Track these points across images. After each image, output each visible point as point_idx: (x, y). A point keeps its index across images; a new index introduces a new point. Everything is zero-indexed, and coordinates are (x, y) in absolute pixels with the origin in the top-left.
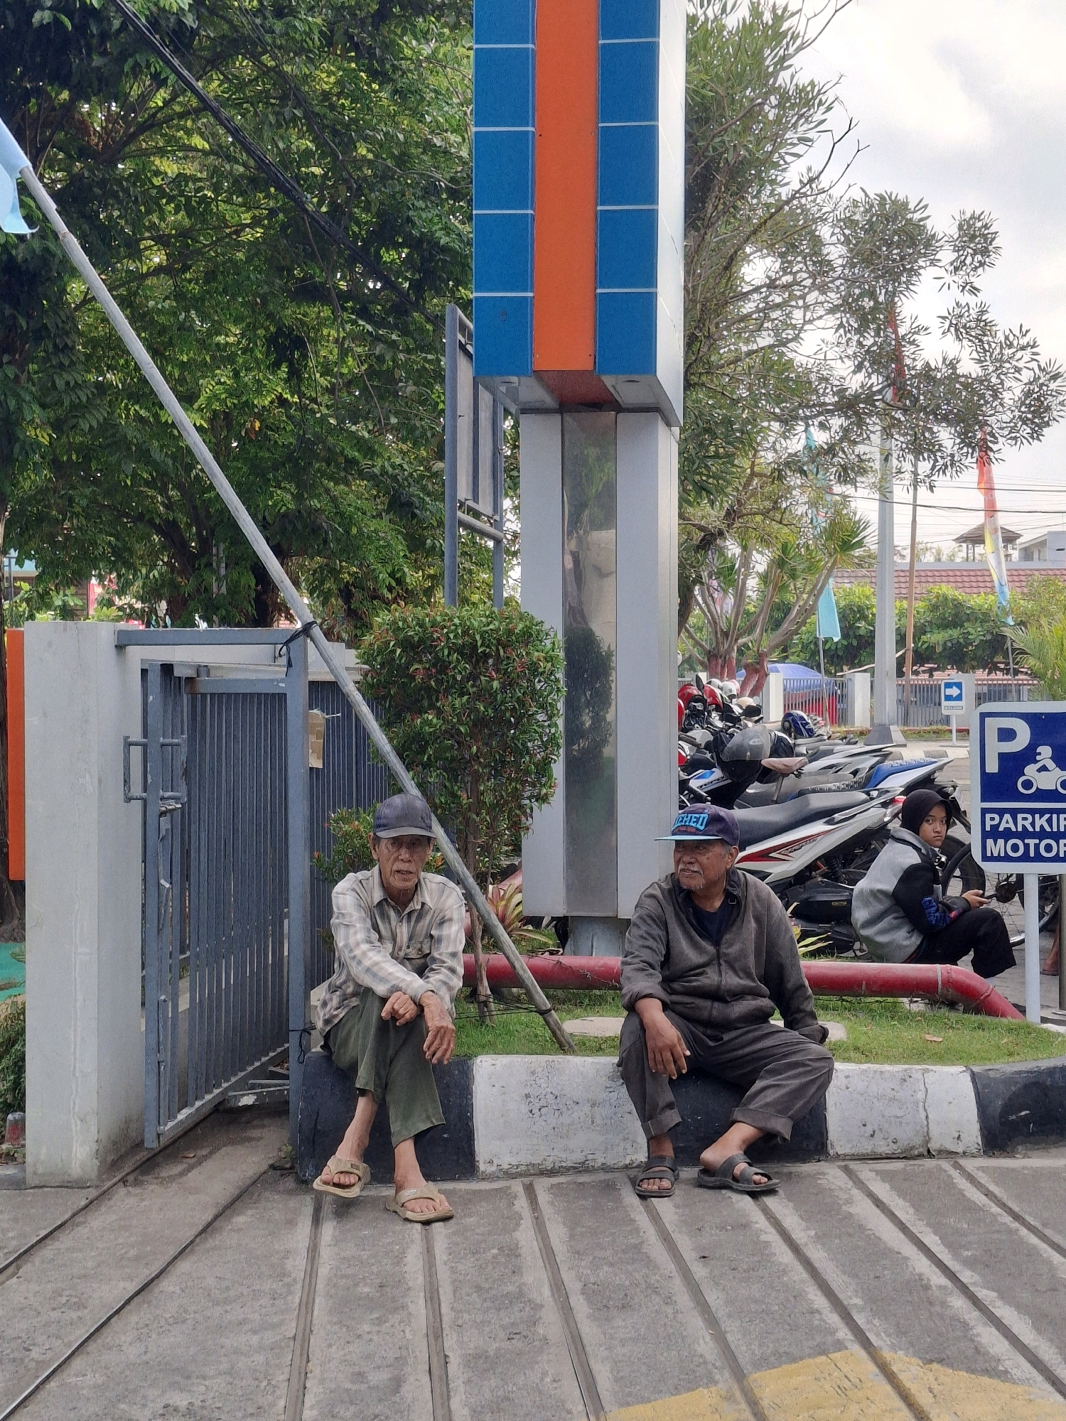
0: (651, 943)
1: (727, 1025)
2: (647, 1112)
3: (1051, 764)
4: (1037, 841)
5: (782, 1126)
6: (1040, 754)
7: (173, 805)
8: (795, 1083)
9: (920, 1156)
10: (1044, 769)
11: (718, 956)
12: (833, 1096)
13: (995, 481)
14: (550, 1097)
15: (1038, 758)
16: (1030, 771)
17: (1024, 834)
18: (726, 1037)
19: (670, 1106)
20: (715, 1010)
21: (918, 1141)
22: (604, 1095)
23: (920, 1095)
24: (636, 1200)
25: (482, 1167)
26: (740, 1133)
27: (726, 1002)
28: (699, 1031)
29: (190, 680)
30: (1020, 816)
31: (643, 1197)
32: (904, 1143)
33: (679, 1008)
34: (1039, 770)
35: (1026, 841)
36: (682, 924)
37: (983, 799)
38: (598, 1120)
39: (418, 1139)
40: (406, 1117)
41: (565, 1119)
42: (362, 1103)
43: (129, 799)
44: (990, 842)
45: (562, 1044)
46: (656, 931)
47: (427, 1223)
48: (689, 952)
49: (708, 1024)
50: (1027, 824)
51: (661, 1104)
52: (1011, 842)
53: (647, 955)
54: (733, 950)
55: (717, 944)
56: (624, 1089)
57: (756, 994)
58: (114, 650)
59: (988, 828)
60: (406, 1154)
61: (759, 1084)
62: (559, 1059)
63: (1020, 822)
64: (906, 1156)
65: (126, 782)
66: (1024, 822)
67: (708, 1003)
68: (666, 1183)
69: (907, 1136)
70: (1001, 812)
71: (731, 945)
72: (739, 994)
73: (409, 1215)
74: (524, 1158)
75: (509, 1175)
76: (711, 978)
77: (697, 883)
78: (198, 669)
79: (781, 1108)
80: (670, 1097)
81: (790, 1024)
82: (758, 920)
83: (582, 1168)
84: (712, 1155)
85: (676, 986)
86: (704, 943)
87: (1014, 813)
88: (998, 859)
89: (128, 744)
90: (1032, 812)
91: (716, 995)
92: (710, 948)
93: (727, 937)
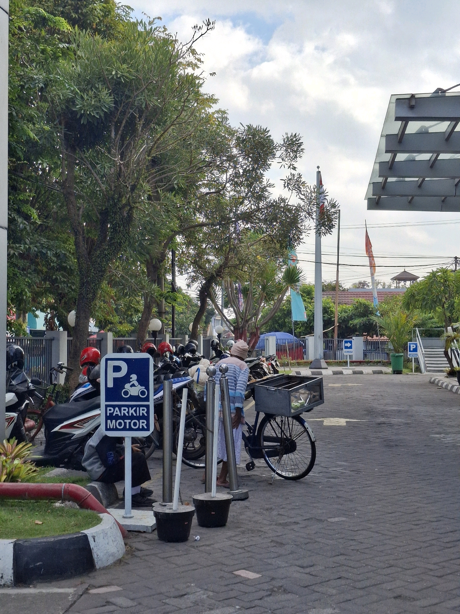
3: (136, 383)
4: (130, 421)
6: (131, 378)
10: (133, 385)
13: (373, 253)
15: (131, 380)
16: (127, 386)
17: (124, 417)
30: (123, 408)
34: (131, 386)
35: (125, 421)
37: (106, 401)
44: (109, 421)
50: (125, 412)
52: (119, 421)
59: (108, 415)
63: (123, 412)
66: (125, 411)
70: (114, 407)
87: (120, 407)
88: (113, 430)
90: (128, 406)
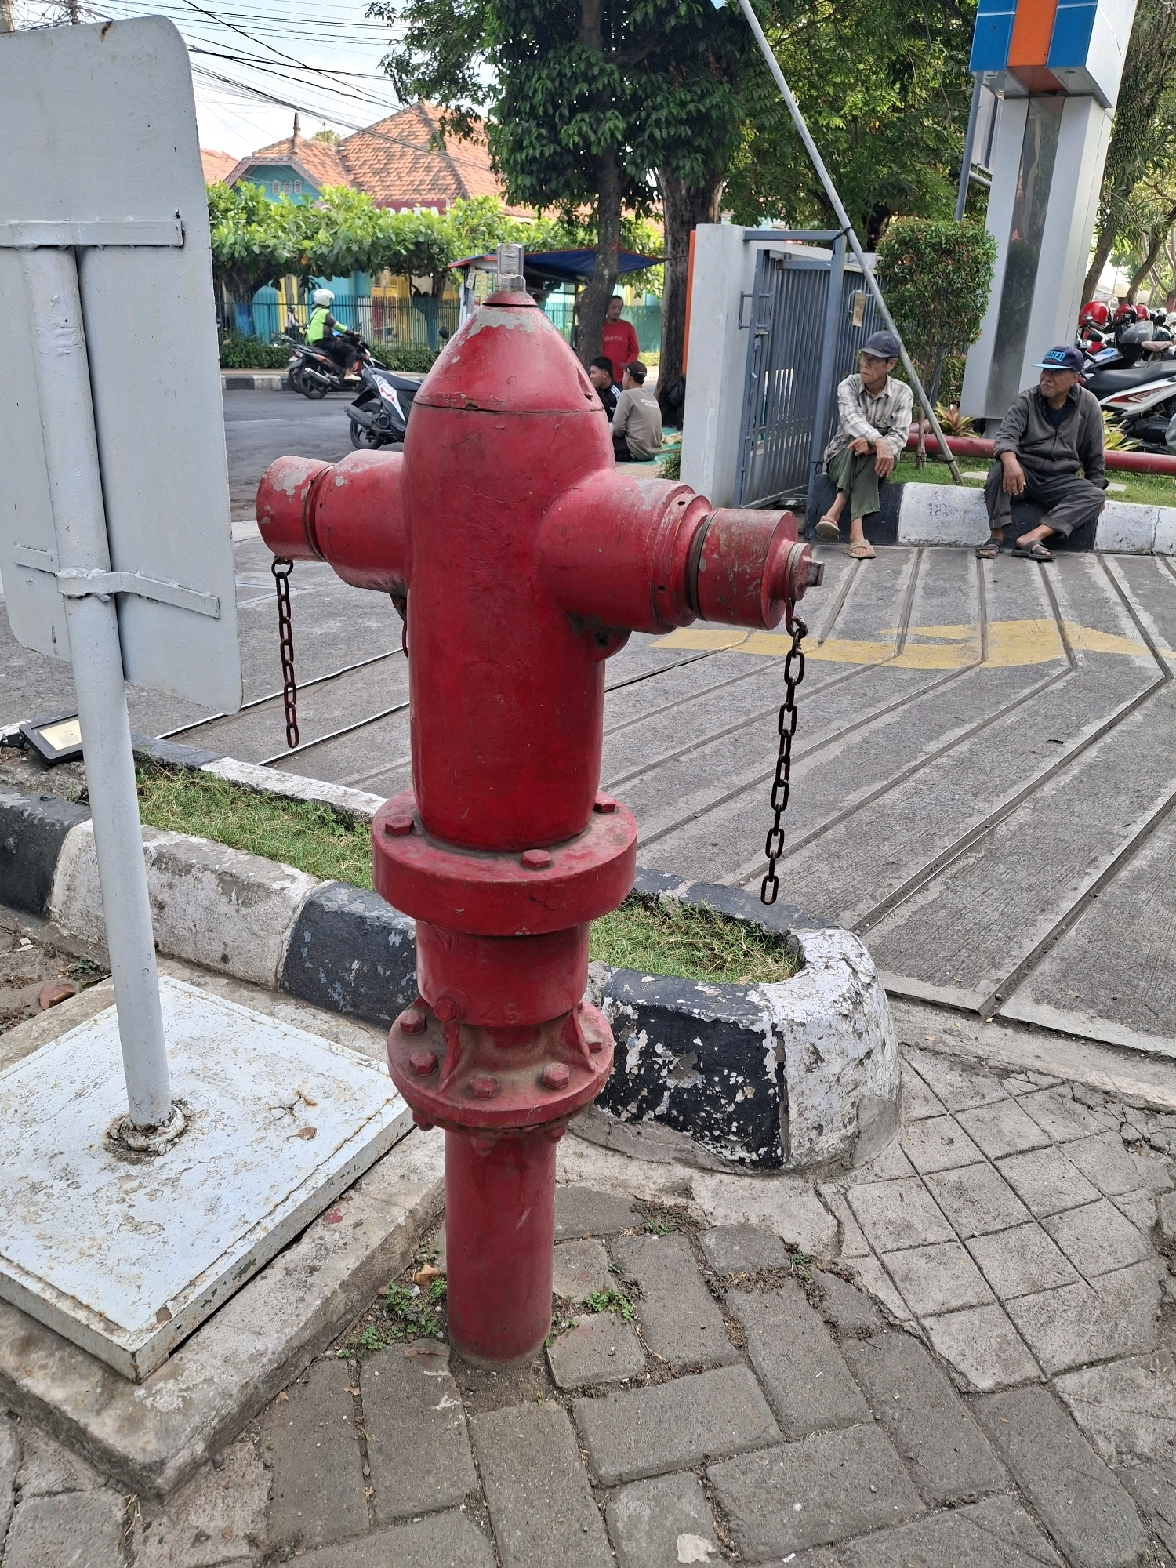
0: (1016, 425)
1: (1051, 473)
2: (993, 514)
5: (1067, 529)
7: (762, 332)
8: (1080, 507)
9: (1146, 554)
11: (1056, 434)
12: (1103, 518)
14: (943, 507)
18: (1048, 480)
19: (1007, 514)
20: (1047, 464)
21: (1147, 546)
22: (973, 507)
23: (1154, 522)
24: (975, 559)
25: (900, 539)
26: (1043, 530)
27: (1053, 460)
28: (1034, 475)
29: (780, 261)
31: (979, 558)
32: (1138, 547)
33: (1026, 462)
36: (1037, 416)
38: (967, 521)
39: (865, 518)
40: (860, 507)
41: (949, 518)
42: (839, 496)
43: (741, 328)
45: (956, 481)
46: (1021, 418)
47: (861, 559)
48: (1038, 431)
49: (1041, 472)
51: (1002, 511)
53: (1012, 431)
54: (1064, 433)
55: (1056, 427)
56: (985, 505)
57: (1070, 456)
58: (742, 242)
60: (858, 525)
61: (1059, 506)
62: (953, 487)
64: (1139, 553)
65: (740, 318)
67: (1042, 460)
68: (993, 552)
69: (1141, 543)
71: (1064, 429)
72: (1061, 456)
73: (853, 554)
74: (924, 537)
75: (913, 545)
76: (1047, 446)
77: (1049, 393)
78: (785, 254)
79: (1068, 519)
80: (1008, 508)
81: (1087, 477)
82: (1083, 415)
83: (954, 544)
84: (1023, 540)
85: (1027, 449)
86: (1048, 427)
89: (743, 296)
91: (1048, 456)
92: (1052, 430)
93: (1063, 424)
